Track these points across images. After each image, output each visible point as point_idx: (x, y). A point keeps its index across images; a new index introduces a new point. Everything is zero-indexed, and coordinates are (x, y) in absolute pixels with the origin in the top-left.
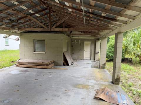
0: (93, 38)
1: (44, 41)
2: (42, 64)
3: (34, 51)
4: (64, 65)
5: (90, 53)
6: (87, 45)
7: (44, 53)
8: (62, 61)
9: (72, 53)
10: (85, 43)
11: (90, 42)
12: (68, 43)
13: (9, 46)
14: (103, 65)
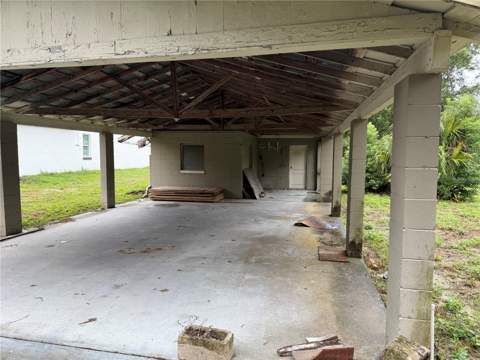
0: (311, 137)
1: (203, 146)
2: (202, 193)
3: (182, 169)
4: (244, 197)
5: (303, 172)
6: (297, 153)
7: (202, 172)
8: (240, 189)
9: (261, 174)
10: (293, 148)
11: (304, 147)
12: (251, 148)
13: (90, 159)
14: (326, 194)
